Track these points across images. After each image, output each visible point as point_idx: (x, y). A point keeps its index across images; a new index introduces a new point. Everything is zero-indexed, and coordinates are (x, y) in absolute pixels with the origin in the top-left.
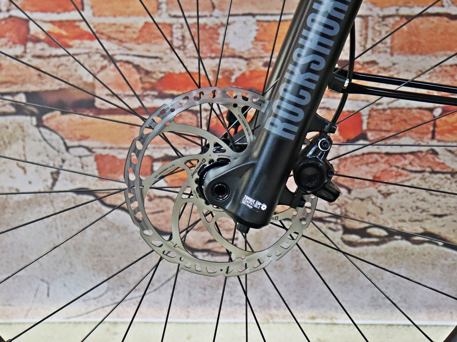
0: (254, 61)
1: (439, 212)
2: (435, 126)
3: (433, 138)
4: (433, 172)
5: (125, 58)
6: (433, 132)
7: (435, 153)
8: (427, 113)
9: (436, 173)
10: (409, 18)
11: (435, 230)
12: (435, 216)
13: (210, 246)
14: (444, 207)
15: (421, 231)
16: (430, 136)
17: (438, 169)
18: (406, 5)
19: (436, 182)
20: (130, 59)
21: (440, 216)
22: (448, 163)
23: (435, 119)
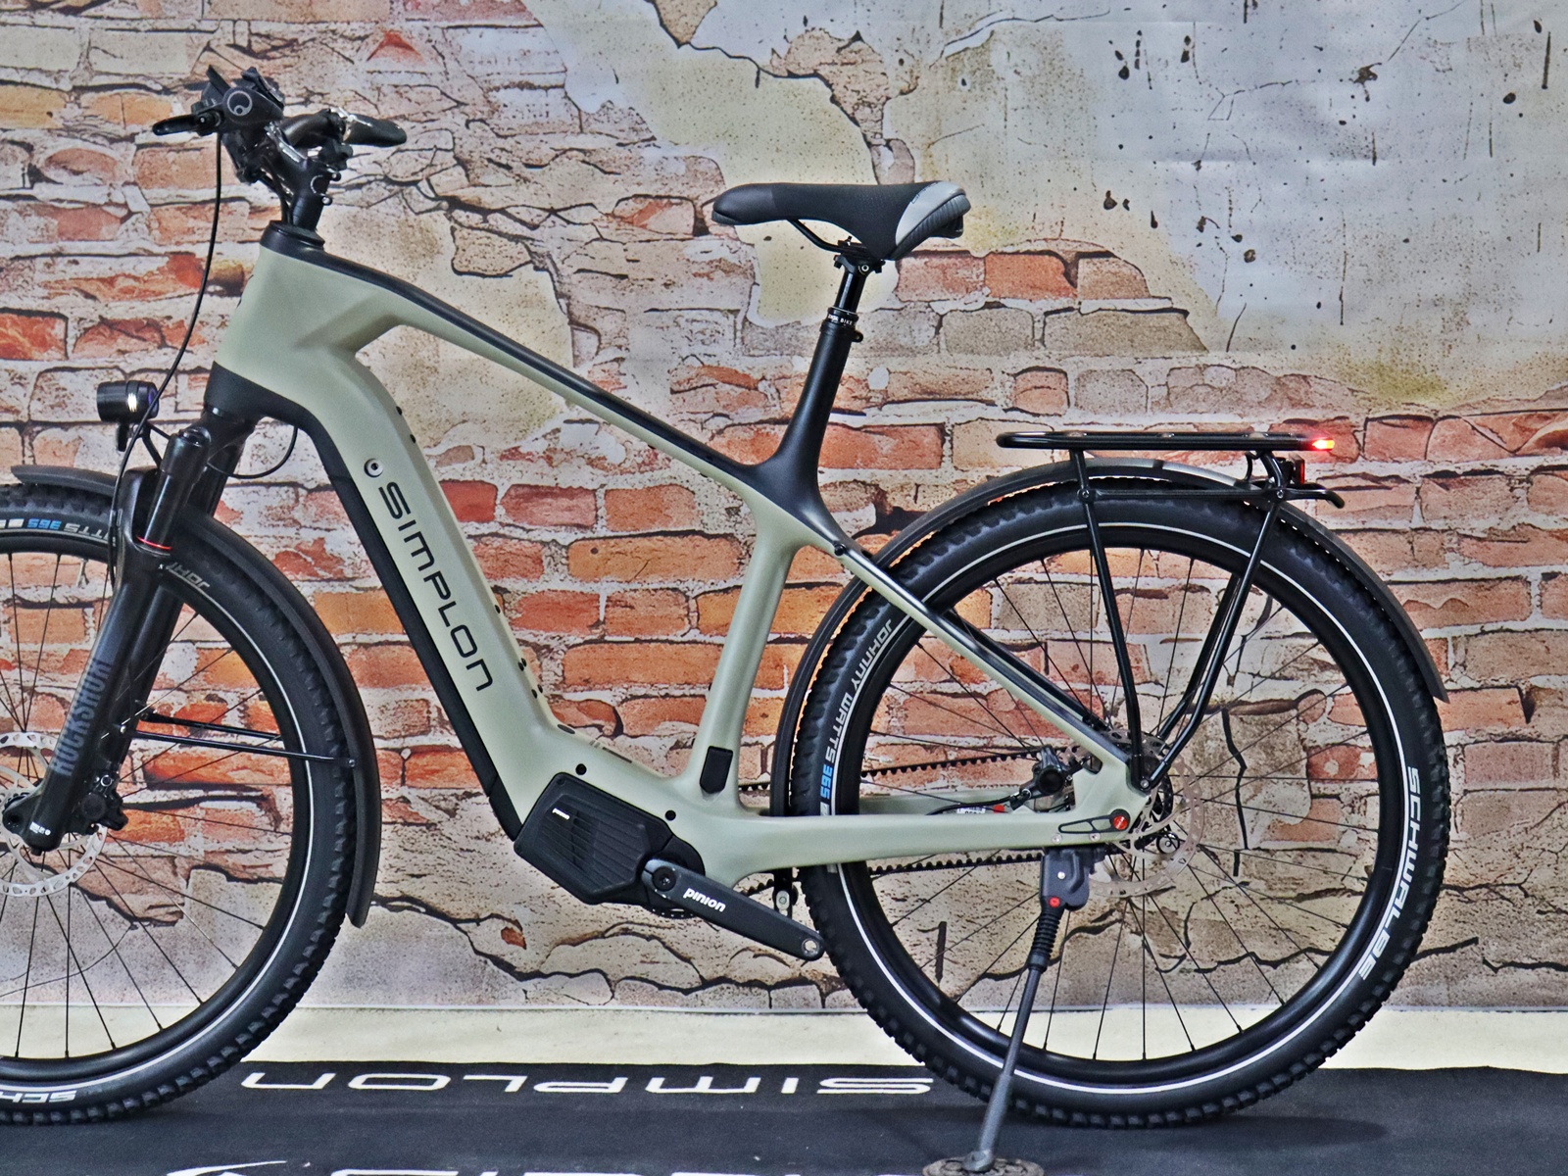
0: (196, 694)
1: (417, 872)
2: (404, 769)
3: (403, 783)
4: (406, 824)
5: (47, 690)
6: (403, 777)
7: (406, 801)
8: (393, 754)
9: (410, 824)
10: (366, 646)
11: (416, 894)
12: (413, 876)
13: (152, 913)
14: (422, 865)
15: (398, 894)
16: (399, 781)
17: (411, 820)
18: (363, 631)
19: (410, 835)
20: (53, 691)
21: (419, 876)
22: (423, 813)
23: (404, 760)
